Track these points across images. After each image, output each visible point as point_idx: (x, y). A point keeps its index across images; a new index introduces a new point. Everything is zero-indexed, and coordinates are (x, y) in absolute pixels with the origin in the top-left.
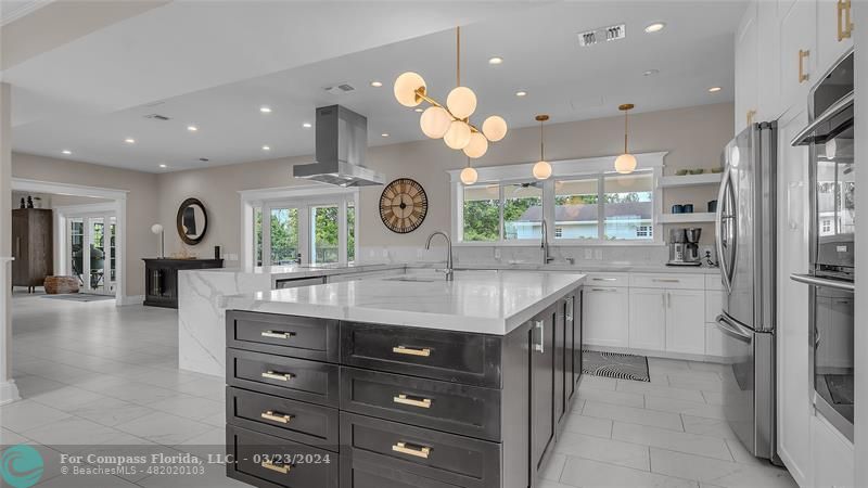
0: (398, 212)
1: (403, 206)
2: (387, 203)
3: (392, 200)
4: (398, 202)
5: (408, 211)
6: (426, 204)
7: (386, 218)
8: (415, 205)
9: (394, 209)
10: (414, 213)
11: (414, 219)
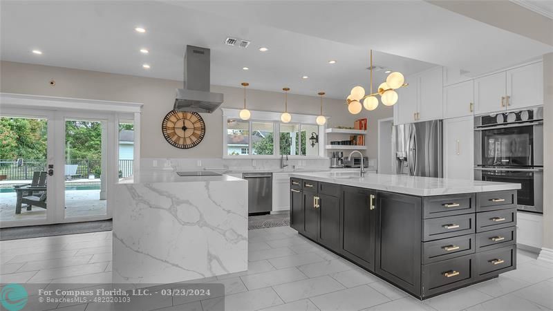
0: (180, 133)
1: (184, 128)
2: (170, 125)
3: (175, 123)
4: (180, 124)
5: (189, 133)
6: (204, 129)
7: (168, 136)
8: (195, 129)
9: (177, 131)
10: (194, 134)
11: (194, 139)
